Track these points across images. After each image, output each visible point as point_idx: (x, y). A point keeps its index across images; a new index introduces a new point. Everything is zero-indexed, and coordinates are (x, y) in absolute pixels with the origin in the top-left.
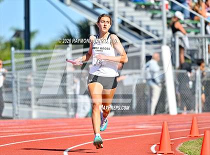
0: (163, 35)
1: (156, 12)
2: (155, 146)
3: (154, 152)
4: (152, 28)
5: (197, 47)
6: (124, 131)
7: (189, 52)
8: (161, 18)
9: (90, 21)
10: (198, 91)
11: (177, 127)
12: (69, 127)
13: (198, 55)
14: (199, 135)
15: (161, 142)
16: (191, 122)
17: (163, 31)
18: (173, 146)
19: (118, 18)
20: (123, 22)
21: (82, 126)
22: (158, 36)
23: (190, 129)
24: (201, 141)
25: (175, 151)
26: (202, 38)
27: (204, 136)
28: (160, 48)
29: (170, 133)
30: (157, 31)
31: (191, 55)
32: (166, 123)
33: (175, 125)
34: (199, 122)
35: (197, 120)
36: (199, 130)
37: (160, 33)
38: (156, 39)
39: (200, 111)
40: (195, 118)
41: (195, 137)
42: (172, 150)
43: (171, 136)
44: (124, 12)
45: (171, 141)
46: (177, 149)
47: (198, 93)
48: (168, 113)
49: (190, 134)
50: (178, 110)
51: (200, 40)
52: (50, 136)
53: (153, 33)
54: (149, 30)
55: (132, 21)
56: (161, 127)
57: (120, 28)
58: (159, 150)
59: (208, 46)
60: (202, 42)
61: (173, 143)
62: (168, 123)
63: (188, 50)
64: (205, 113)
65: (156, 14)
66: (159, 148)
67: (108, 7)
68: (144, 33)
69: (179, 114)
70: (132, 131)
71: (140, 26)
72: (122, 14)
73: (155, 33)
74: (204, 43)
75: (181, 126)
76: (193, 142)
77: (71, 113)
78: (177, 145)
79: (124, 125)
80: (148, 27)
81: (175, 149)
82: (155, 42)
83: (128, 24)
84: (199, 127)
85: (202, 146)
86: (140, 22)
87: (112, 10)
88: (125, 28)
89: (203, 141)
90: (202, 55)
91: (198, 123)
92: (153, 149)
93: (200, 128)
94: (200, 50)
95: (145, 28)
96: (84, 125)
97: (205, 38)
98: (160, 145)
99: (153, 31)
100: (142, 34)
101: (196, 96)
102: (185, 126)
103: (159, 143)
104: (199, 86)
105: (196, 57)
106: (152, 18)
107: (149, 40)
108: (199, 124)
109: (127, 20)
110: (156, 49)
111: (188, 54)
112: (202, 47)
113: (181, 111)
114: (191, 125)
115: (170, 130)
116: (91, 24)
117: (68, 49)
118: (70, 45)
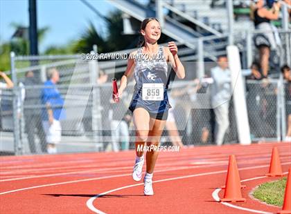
0: (229, 30)
2: (218, 190)
3: (218, 199)
4: (212, 21)
5: (278, 46)
6: (174, 169)
8: (224, 5)
9: (124, 13)
10: (281, 109)
11: (251, 162)
12: (95, 166)
13: (279, 58)
14: (282, 174)
15: (226, 184)
16: (271, 155)
17: (229, 25)
18: (244, 191)
19: (164, 7)
20: (170, 14)
21: (114, 164)
22: (221, 31)
23: (269, 166)
24: (285, 182)
25: (247, 197)
26: (284, 34)
27: (289, 174)
28: (224, 49)
29: (239, 171)
30: (219, 25)
32: (233, 156)
33: (247, 159)
34: (283, 154)
35: (278, 150)
36: (282, 166)
37: (224, 27)
38: (219, 36)
40: (276, 148)
41: (277, 176)
42: (243, 197)
43: (242, 175)
45: (242, 183)
46: (251, 194)
47: (281, 114)
48: (238, 142)
49: (270, 172)
50: (251, 138)
51: (282, 37)
52: (68, 178)
53: (213, 28)
54: (208, 24)
55: (184, 11)
56: (227, 162)
57: (166, 21)
58: (224, 197)
60: (285, 39)
61: (243, 186)
62: (236, 156)
66: (224, 194)
68: (201, 28)
69: (253, 142)
70: (185, 170)
71: (196, 18)
72: (168, 2)
73: (217, 27)
74: (287, 40)
75: (257, 161)
76: (274, 184)
77: (101, 145)
78: (251, 189)
79: (174, 161)
80: (206, 19)
81: (247, 195)
82: (217, 41)
83: (177, 15)
84: (281, 162)
86: (195, 12)
88: (174, 21)
89: (287, 182)
90: (285, 58)
91: (280, 156)
92: (215, 195)
93: (283, 164)
94: (283, 50)
95: (202, 21)
96: (116, 161)
97: (289, 33)
98: (225, 189)
99: (214, 25)
100: (198, 29)
101: (278, 116)
102: (263, 160)
103: (224, 187)
104: (281, 103)
105: (276, 61)
106: (212, 6)
107: (209, 38)
108: (282, 158)
109: (176, 10)
110: (218, 50)
112: (284, 46)
113: (257, 139)
114: (270, 159)
115: (239, 167)
116: (125, 16)
117: (92, 53)
118: (95, 47)
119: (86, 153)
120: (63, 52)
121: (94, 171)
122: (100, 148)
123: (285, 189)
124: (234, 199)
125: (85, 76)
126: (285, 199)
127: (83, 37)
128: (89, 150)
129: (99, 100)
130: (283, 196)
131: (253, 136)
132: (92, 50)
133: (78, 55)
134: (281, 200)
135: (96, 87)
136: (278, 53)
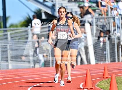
1: (81, 3)
2: (82, 84)
3: (82, 88)
7: (101, 27)
9: (42, 10)
10: (108, 49)
11: (95, 72)
12: (31, 74)
13: (107, 28)
14: (109, 77)
16: (104, 69)
18: (93, 84)
21: (39, 73)
23: (103, 73)
24: (110, 80)
25: (94, 87)
26: (109, 18)
27: (112, 77)
29: (91, 76)
31: (102, 28)
32: (88, 70)
33: (94, 70)
34: (108, 68)
35: (107, 66)
36: (109, 73)
39: (109, 62)
40: (106, 66)
41: (106, 78)
42: (92, 87)
44: (62, 4)
46: (96, 85)
47: (108, 51)
48: (90, 63)
50: (96, 62)
51: (108, 19)
52: (19, 79)
54: (77, 14)
55: (67, 9)
56: (86, 72)
58: (85, 87)
59: (113, 22)
60: (109, 20)
61: (93, 82)
63: (100, 26)
64: (112, 63)
65: (81, 4)
66: (85, 85)
67: (52, 1)
69: (96, 63)
72: (61, 5)
74: (110, 20)
75: (98, 71)
76: (105, 81)
77: (33, 65)
78: (96, 83)
80: (76, 12)
81: (94, 86)
85: (111, 83)
86: (72, 9)
87: (54, 2)
89: (111, 80)
90: (109, 28)
92: (81, 86)
93: (109, 72)
94: (108, 25)
97: (111, 18)
98: (85, 83)
102: (100, 71)
103: (85, 82)
105: (105, 29)
106: (79, 6)
111: (101, 28)
112: (109, 23)
113: (98, 62)
114: (104, 70)
115: (91, 74)
116: (42, 11)
117: (29, 27)
118: (30, 24)
119: (27, 68)
120: (17, 26)
121: (30, 76)
122: (33, 66)
123: (110, 83)
124: (89, 88)
125: (26, 36)
126: (110, 87)
127: (25, 20)
128: (28, 67)
129: (32, 47)
130: (109, 86)
131: (96, 61)
132: (29, 25)
133: (23, 28)
134: (109, 88)
135: (31, 41)
136: (106, 26)
